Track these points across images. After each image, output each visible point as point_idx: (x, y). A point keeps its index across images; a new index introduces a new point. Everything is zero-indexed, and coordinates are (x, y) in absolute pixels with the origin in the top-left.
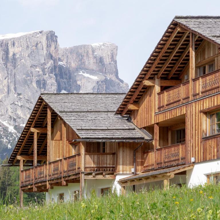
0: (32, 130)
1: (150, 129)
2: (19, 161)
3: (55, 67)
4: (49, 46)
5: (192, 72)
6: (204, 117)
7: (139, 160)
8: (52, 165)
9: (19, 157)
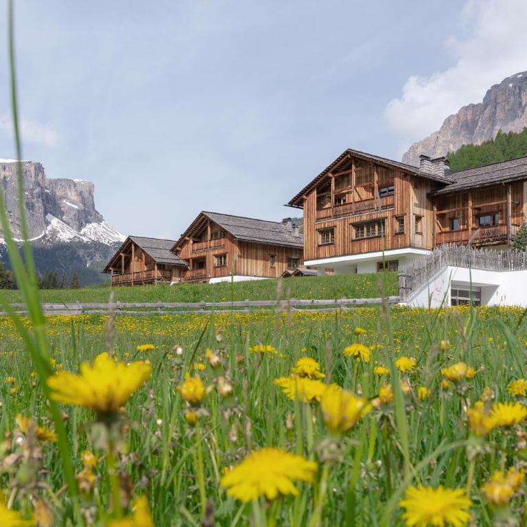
0: (121, 254)
1: (187, 260)
2: (110, 271)
3: (42, 194)
4: (36, 175)
5: (209, 237)
6: (215, 258)
7: (182, 275)
8: (135, 274)
9: (111, 268)
